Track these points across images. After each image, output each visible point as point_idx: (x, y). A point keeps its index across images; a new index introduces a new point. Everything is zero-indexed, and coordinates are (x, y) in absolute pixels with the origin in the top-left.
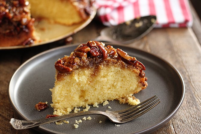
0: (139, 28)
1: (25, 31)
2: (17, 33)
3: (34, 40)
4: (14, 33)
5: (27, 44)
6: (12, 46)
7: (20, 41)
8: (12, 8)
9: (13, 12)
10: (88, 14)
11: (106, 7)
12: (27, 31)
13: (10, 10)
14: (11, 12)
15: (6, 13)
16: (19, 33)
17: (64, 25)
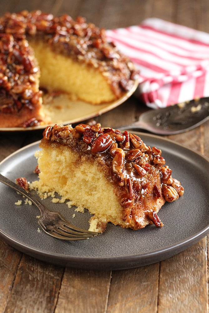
0: (196, 113)
1: (28, 108)
2: (16, 110)
3: (40, 121)
4: (12, 110)
5: (28, 126)
6: (8, 127)
7: (20, 121)
8: (13, 75)
9: (15, 81)
10: (124, 90)
11: (152, 81)
12: (31, 107)
13: (9, 78)
14: (12, 80)
15: (4, 81)
16: (19, 110)
17: (90, 103)
